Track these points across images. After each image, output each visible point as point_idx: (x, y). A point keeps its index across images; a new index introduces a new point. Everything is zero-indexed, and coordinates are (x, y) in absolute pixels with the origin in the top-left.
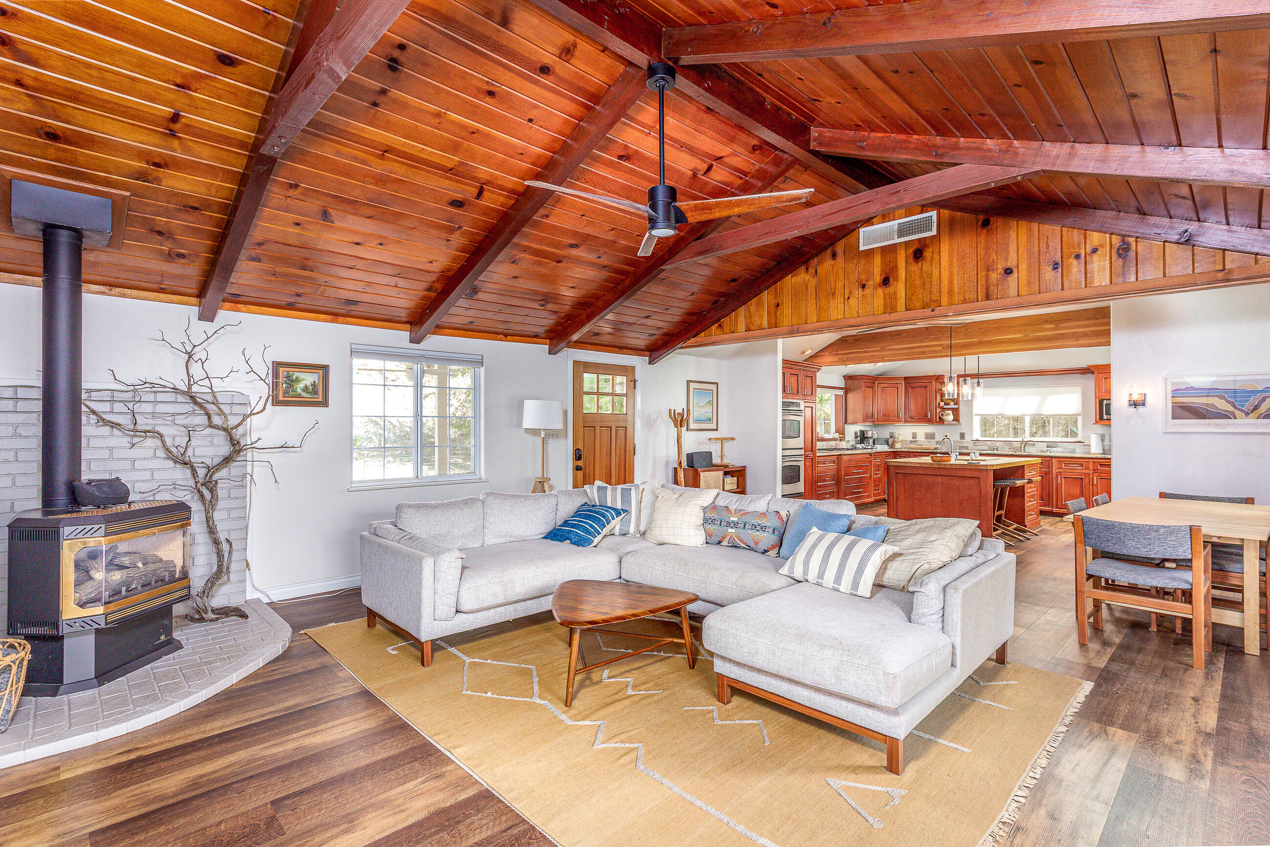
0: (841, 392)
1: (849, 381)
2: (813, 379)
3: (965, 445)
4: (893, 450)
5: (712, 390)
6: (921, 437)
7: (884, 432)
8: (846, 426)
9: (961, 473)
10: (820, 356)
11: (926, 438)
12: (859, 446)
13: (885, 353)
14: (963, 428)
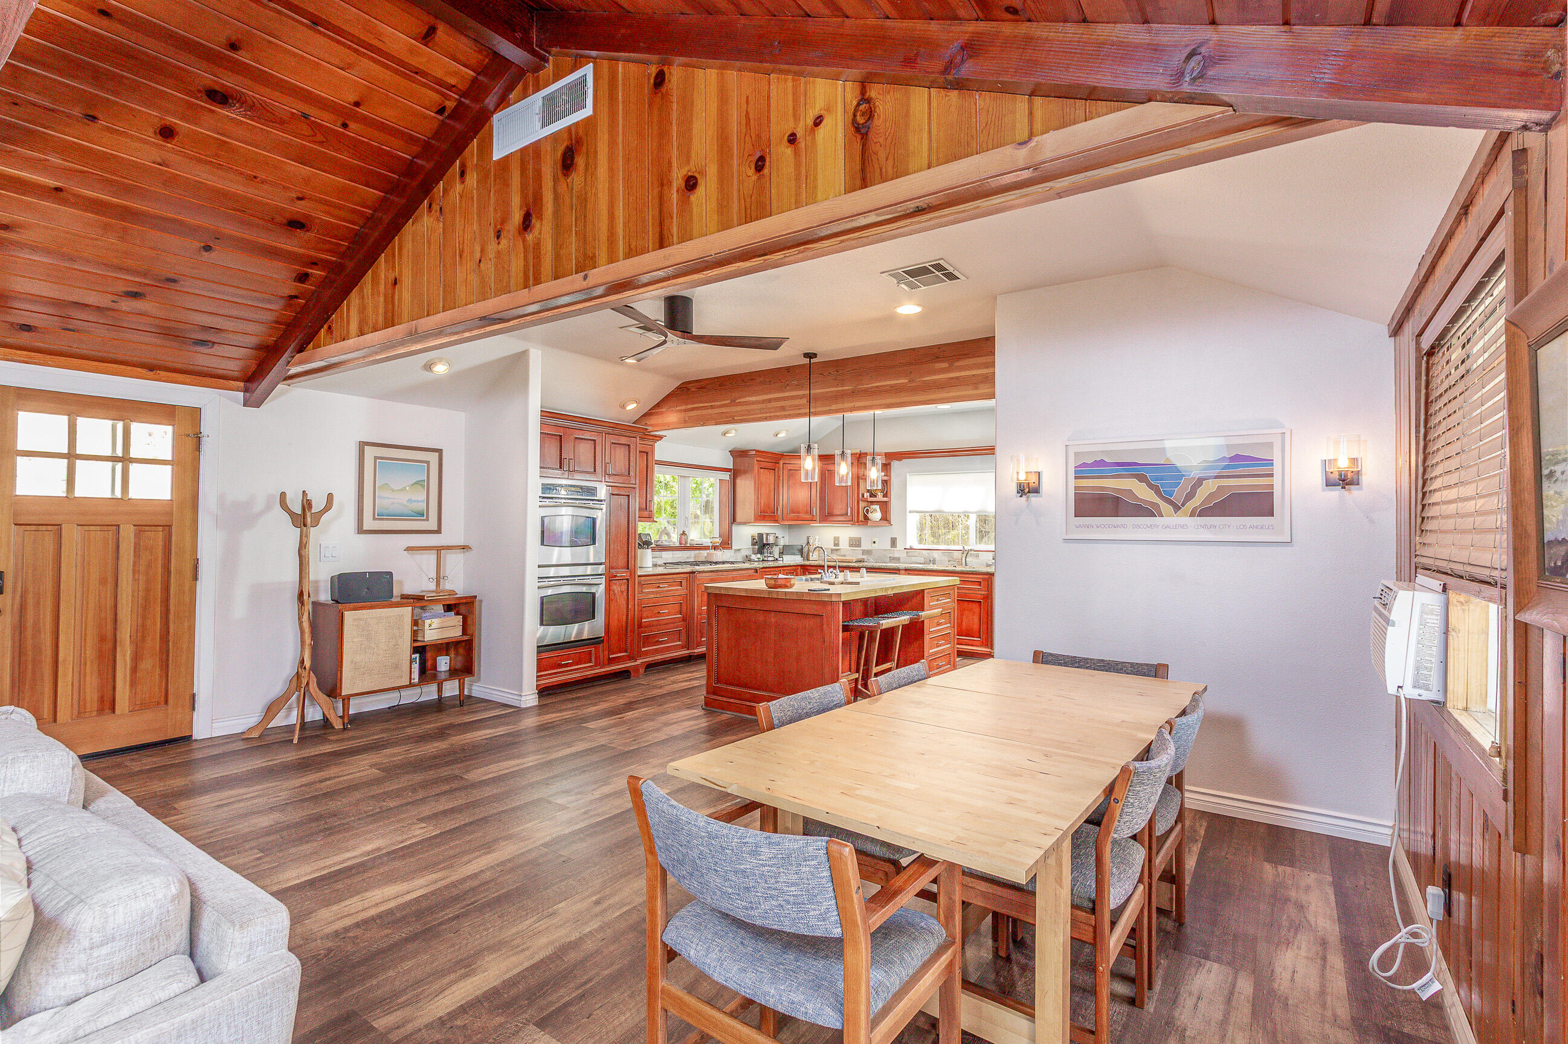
0: (726, 476)
1: (739, 460)
2: (647, 454)
3: (896, 555)
4: (807, 563)
5: (428, 463)
6: (844, 545)
7: (798, 539)
8: (735, 528)
9: (797, 608)
10: (656, 414)
11: (851, 545)
12: (753, 557)
13: (739, 408)
14: (893, 531)
